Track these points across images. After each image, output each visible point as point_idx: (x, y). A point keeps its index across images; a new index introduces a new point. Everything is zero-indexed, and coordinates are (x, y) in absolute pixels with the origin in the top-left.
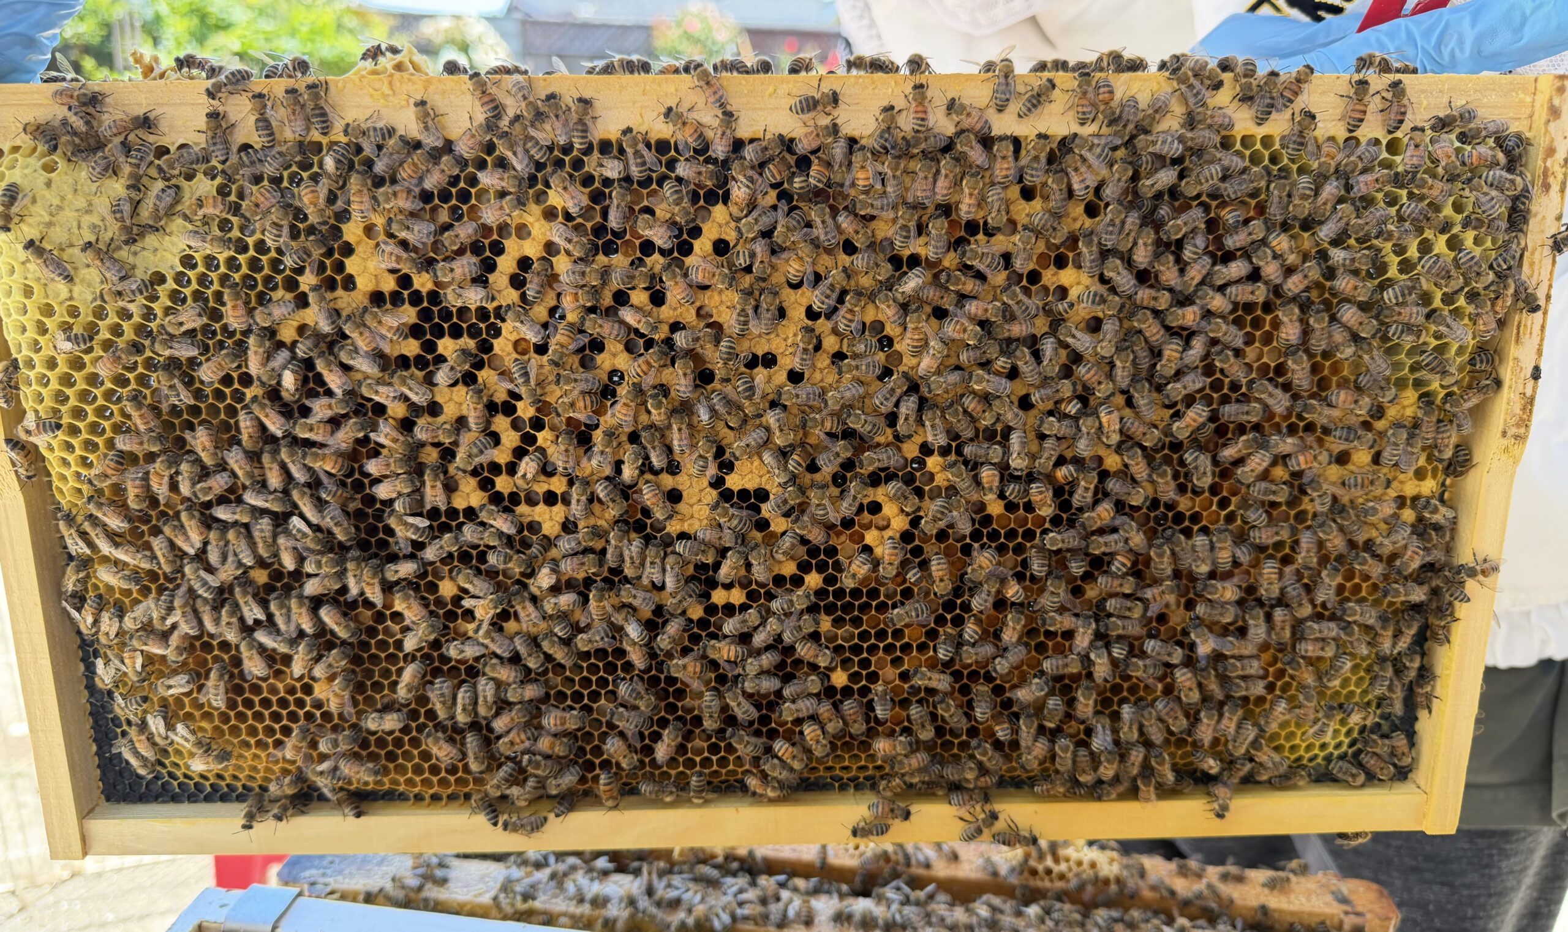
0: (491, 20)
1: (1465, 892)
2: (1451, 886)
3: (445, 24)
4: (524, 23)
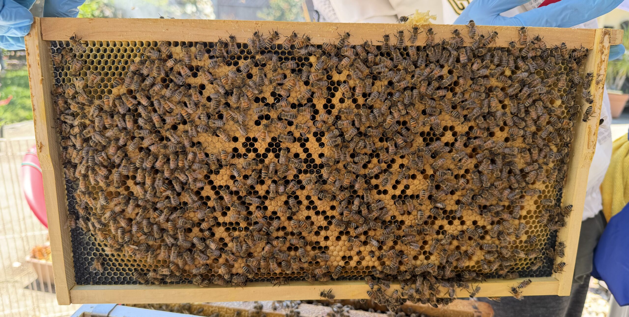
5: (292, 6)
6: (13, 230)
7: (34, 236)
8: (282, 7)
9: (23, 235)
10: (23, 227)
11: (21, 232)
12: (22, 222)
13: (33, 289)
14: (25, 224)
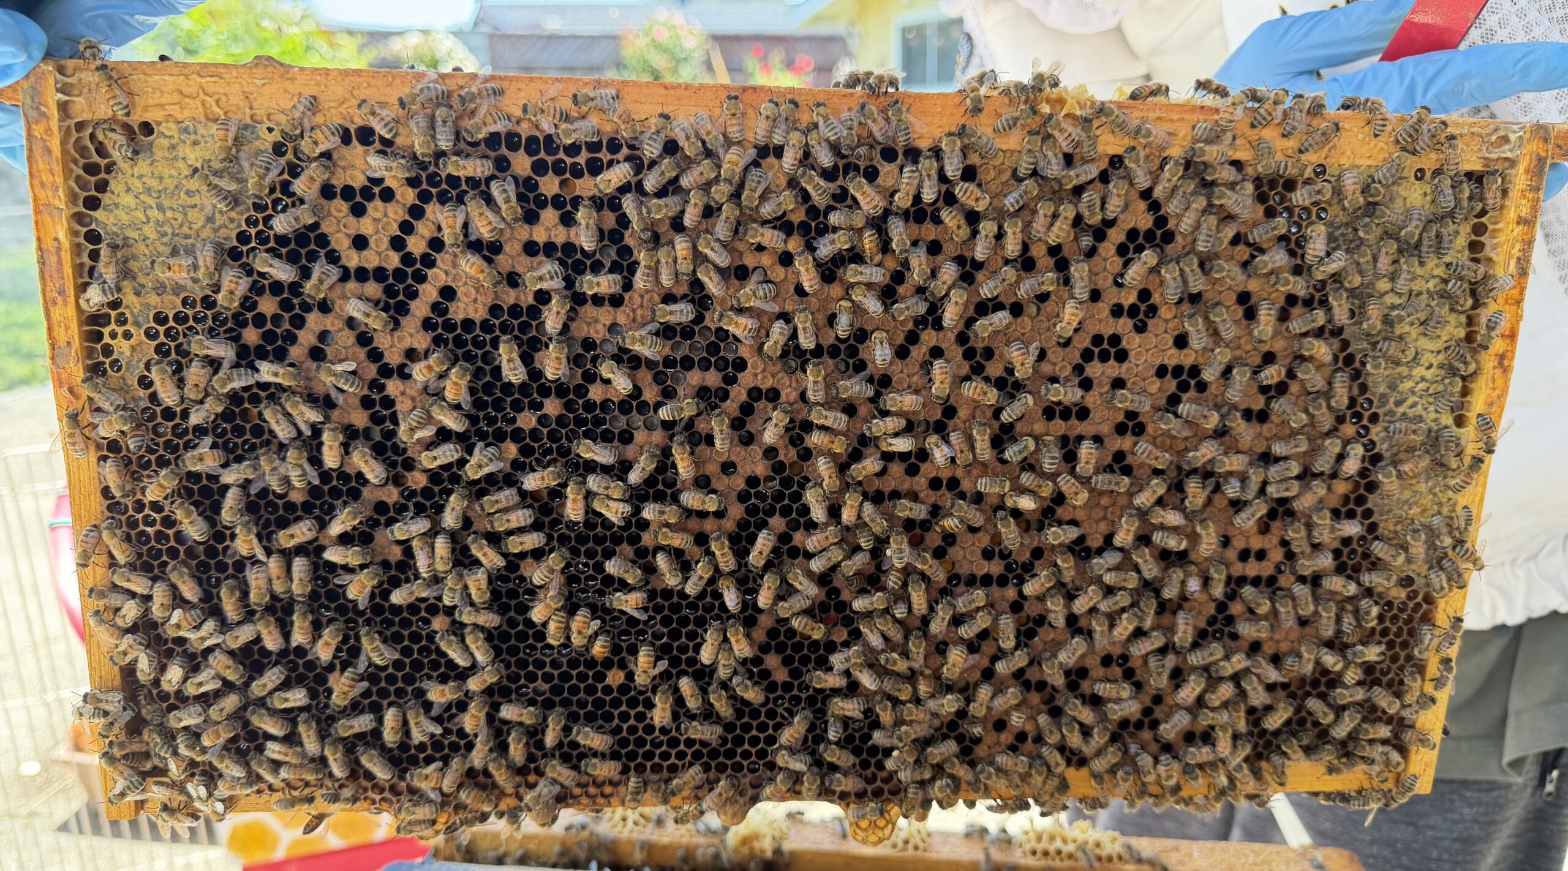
0: (458, 34)
1: (1430, 833)
2: (1416, 826)
3: (414, 40)
4: (491, 37)
5: (678, 62)
8: (654, 64)
13: (81, 831)
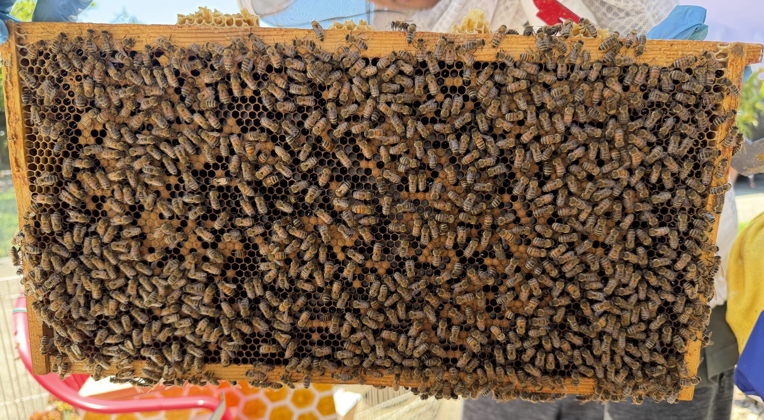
6: (4, 394)
7: (32, 400)
9: (18, 401)
10: (16, 389)
11: (14, 397)
12: (15, 383)
14: (19, 384)
